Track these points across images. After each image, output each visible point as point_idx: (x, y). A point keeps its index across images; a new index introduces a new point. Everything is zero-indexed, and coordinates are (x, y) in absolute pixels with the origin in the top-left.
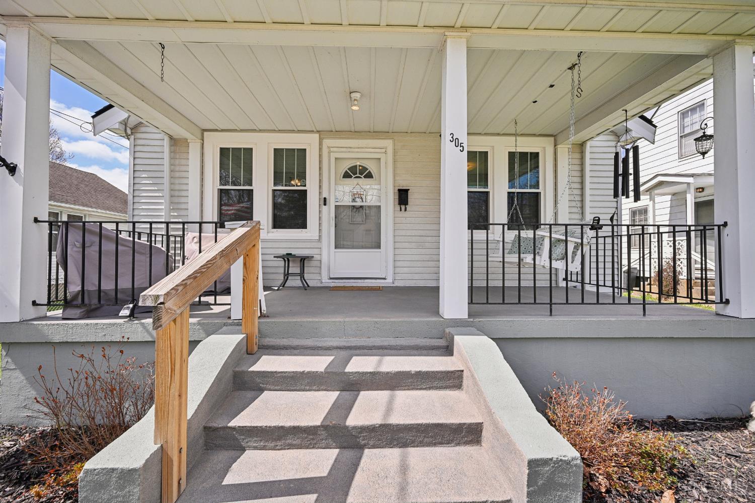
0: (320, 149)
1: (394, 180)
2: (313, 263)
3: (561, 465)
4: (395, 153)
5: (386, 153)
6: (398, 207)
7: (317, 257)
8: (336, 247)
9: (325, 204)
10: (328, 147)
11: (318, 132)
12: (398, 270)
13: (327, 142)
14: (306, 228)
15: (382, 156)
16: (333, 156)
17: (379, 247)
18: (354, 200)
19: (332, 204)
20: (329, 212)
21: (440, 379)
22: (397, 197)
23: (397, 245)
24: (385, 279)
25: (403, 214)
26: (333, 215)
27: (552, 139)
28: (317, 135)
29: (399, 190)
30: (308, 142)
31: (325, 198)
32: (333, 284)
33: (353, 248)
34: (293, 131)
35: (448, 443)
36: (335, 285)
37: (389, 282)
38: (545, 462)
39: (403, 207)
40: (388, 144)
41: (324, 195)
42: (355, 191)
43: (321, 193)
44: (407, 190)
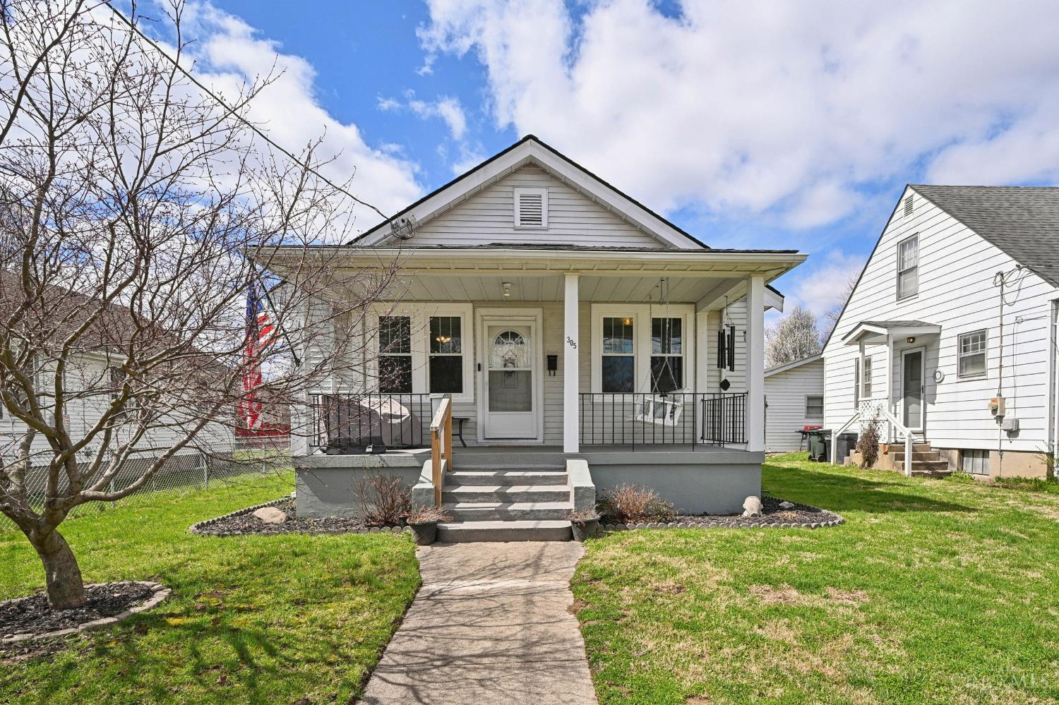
0: (474, 318)
1: (544, 347)
2: (469, 425)
3: (587, 489)
4: (544, 320)
5: (535, 320)
6: (547, 372)
7: (472, 419)
8: (490, 410)
9: (479, 370)
10: (482, 316)
11: (472, 301)
12: (547, 431)
13: (481, 311)
14: (461, 392)
15: (533, 324)
16: (486, 324)
17: (530, 409)
18: (505, 366)
19: (486, 370)
20: (484, 377)
21: (555, 480)
22: (546, 363)
23: (547, 408)
24: (536, 439)
25: (552, 378)
26: (487, 379)
27: (693, 306)
28: (470, 305)
29: (549, 357)
30: (463, 311)
31: (479, 365)
32: (488, 443)
33: (506, 410)
34: (448, 301)
35: (554, 501)
36: (490, 444)
37: (540, 441)
38: (581, 488)
39: (552, 372)
40: (537, 312)
41: (479, 361)
42: (507, 357)
43: (475, 359)
44: (556, 357)
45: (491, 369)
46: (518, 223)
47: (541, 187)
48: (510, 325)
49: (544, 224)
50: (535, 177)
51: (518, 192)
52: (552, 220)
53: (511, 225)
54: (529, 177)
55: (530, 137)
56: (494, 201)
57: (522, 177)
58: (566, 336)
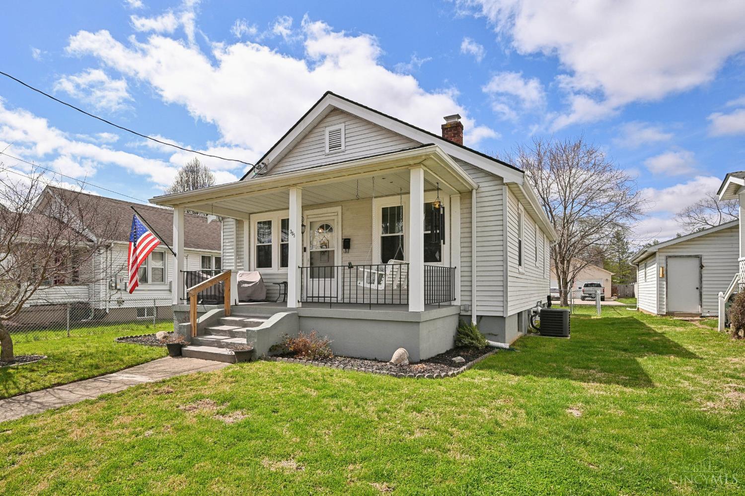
1: (342, 233)
4: (343, 214)
5: (337, 215)
6: (344, 250)
8: (311, 278)
9: (305, 251)
10: (307, 216)
13: (307, 213)
15: (336, 218)
16: (309, 221)
17: (333, 277)
18: (321, 247)
19: (309, 251)
22: (343, 244)
25: (347, 254)
26: (309, 257)
29: (345, 240)
31: (305, 248)
39: (347, 250)
40: (338, 209)
41: (305, 246)
42: (322, 242)
43: (303, 244)
44: (349, 239)
45: (311, 250)
46: (327, 151)
47: (341, 123)
48: (324, 220)
49: (343, 148)
50: (338, 117)
51: (328, 130)
52: (347, 144)
53: (324, 153)
54: (334, 118)
55: (328, 93)
56: (314, 139)
57: (328, 119)
58: (290, 229)
